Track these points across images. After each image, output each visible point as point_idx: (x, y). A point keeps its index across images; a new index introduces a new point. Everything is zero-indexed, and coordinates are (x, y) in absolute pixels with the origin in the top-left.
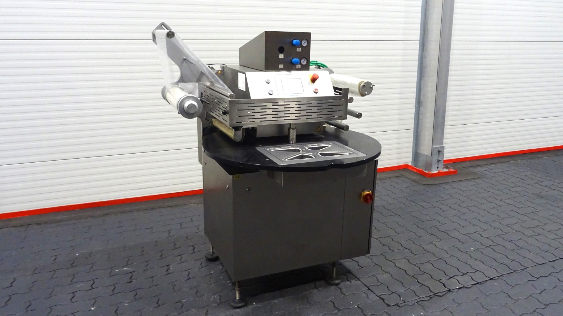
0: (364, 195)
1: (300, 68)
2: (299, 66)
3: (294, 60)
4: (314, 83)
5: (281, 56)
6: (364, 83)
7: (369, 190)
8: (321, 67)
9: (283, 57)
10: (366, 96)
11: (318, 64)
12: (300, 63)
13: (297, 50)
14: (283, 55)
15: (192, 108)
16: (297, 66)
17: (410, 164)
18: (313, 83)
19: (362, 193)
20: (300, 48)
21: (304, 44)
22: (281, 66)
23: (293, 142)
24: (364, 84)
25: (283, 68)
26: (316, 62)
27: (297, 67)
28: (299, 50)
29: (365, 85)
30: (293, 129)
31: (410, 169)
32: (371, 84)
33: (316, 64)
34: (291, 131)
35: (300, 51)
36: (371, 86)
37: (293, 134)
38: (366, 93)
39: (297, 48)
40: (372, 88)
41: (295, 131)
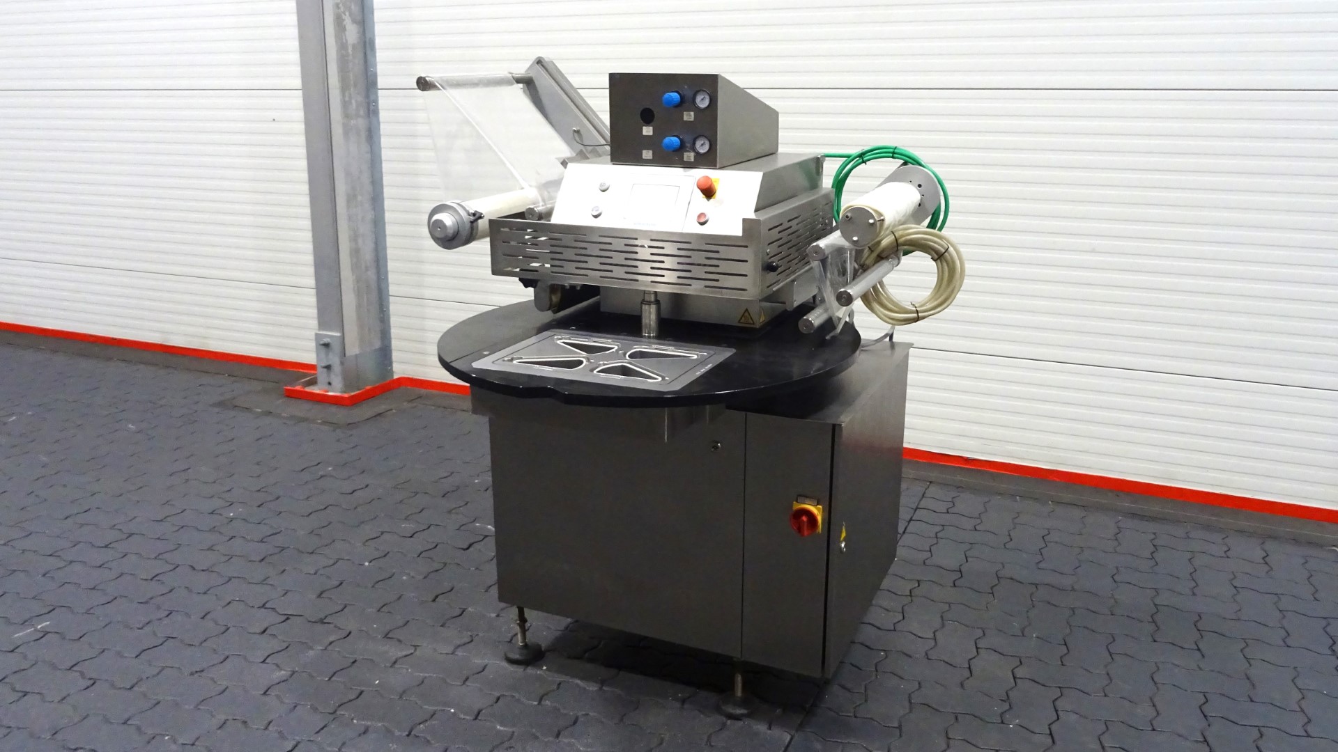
1: (693, 160)
2: (689, 156)
3: (668, 141)
4: (707, 200)
5: (647, 131)
6: (849, 211)
7: (816, 504)
9: (651, 134)
12: (693, 149)
13: (685, 118)
14: (651, 128)
15: (439, 228)
16: (686, 155)
18: (703, 200)
19: (794, 502)
20: (692, 114)
21: (703, 102)
22: (647, 154)
23: (649, 333)
24: (848, 214)
25: (651, 158)
26: (892, 150)
27: (685, 159)
28: (689, 116)
29: (847, 217)
30: (649, 303)
34: (646, 309)
35: (692, 119)
36: (871, 221)
37: (650, 316)
38: (855, 238)
39: (685, 113)
41: (653, 308)
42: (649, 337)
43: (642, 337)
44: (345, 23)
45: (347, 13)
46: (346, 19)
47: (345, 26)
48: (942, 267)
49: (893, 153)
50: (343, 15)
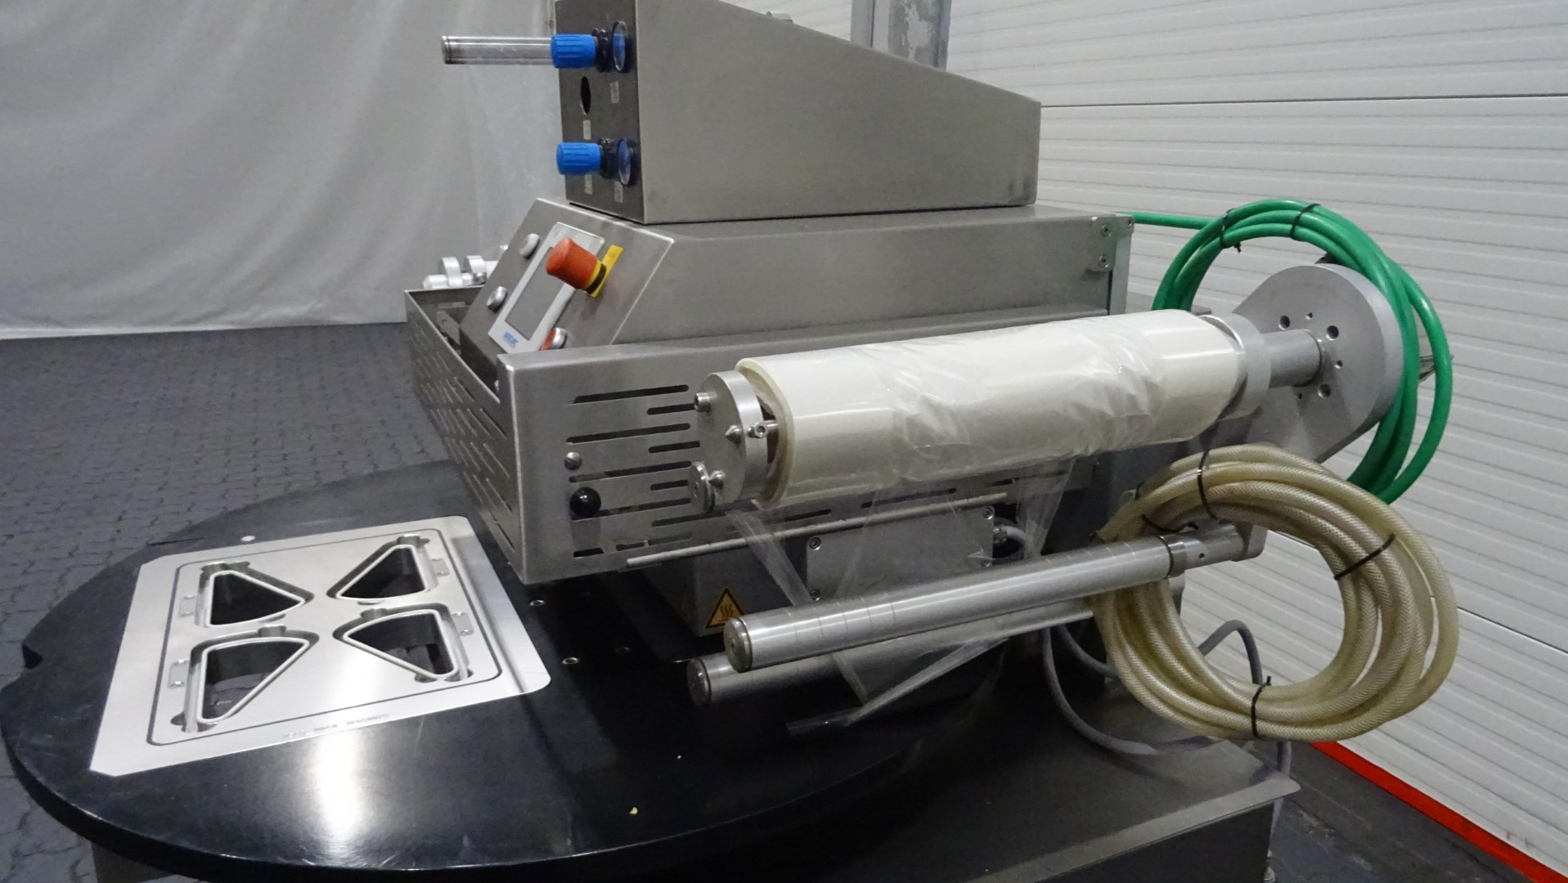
1: (622, 199)
2: (619, 190)
5: (587, 130)
16: (616, 186)
20: (617, 86)
22: (588, 184)
25: (591, 191)
28: (615, 93)
35: (618, 98)
44: (907, 19)
45: (914, 7)
46: (911, 13)
47: (907, 23)
48: (1360, 608)
49: (1297, 222)
50: (906, 8)
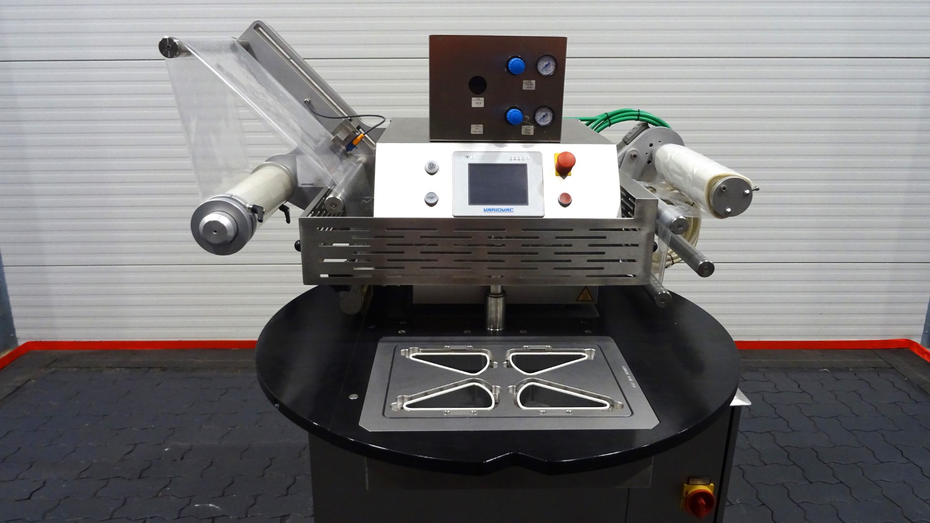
0: (690, 492)
1: (532, 133)
2: (530, 130)
3: (513, 113)
4: (564, 178)
5: (477, 102)
6: (724, 183)
7: (708, 482)
8: (650, 125)
9: (482, 105)
10: (729, 219)
11: (640, 118)
12: (533, 122)
13: (525, 87)
14: (482, 99)
15: (215, 232)
16: (524, 128)
17: (918, 340)
18: (560, 178)
19: (685, 485)
20: (533, 82)
21: (546, 68)
22: (477, 129)
23: (495, 328)
24: (723, 186)
25: (481, 133)
26: (637, 113)
27: (523, 132)
28: (529, 85)
29: (724, 188)
30: (496, 296)
31: (916, 351)
32: (747, 185)
33: (636, 117)
34: (491, 301)
35: (533, 88)
36: (747, 192)
37: (496, 309)
38: (729, 210)
39: (524, 82)
40: (749, 197)
41: (500, 301)
42: (495, 333)
43: (486, 333)
49: (639, 116)
